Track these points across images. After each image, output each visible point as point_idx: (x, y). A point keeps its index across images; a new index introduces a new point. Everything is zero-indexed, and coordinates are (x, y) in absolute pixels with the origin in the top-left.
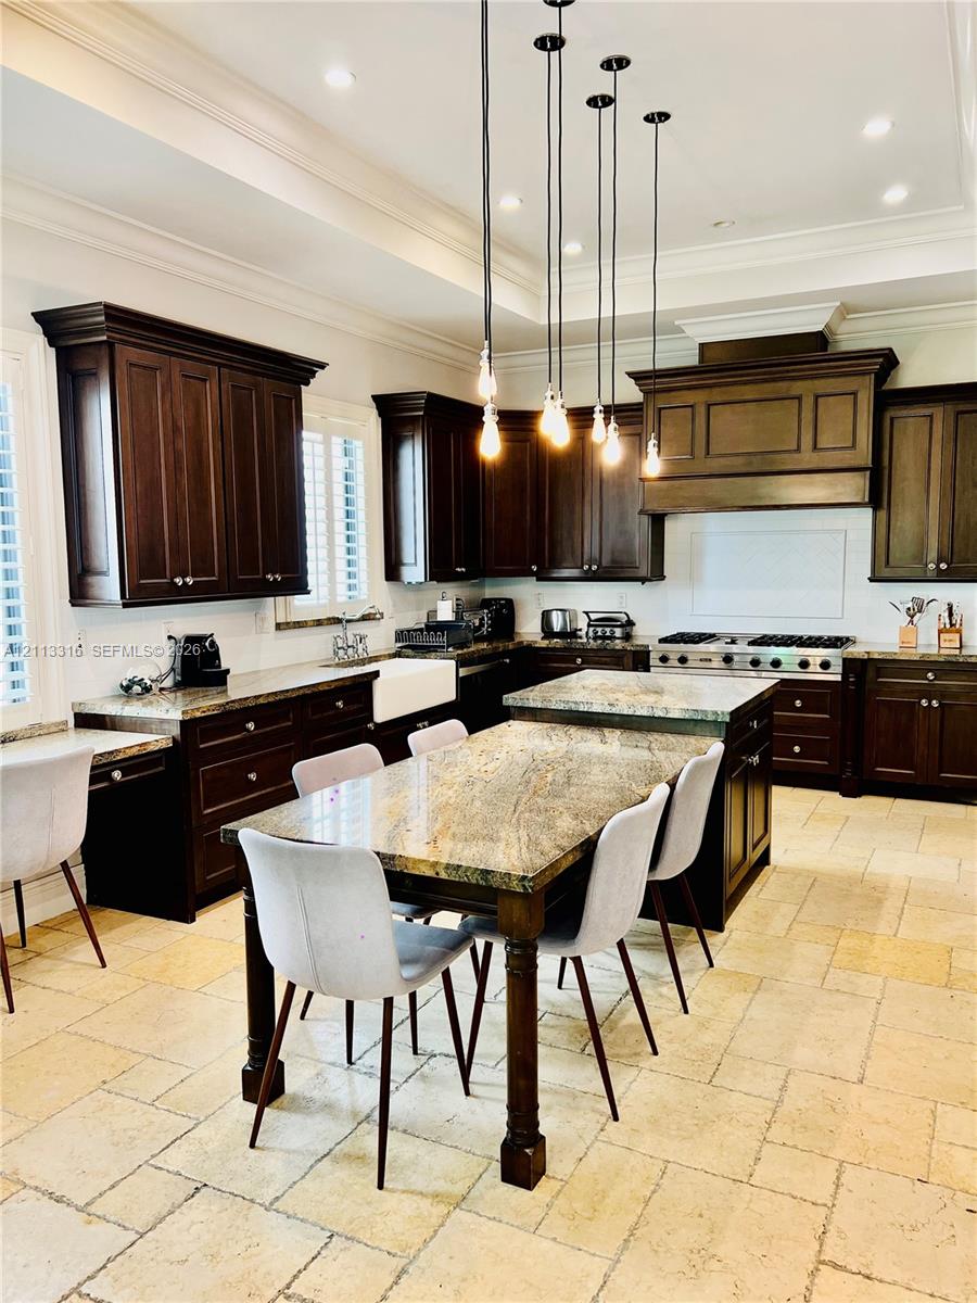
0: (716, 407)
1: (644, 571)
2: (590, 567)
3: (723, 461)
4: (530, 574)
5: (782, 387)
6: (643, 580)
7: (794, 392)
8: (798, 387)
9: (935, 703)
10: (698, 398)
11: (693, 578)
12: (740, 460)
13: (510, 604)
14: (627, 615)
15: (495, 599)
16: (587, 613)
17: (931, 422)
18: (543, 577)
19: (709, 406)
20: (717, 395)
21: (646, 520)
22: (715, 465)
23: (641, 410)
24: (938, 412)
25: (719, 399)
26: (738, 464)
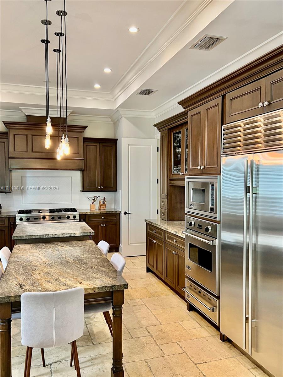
6: (7, 192)
9: (104, 225)
10: (28, 133)
17: (97, 147)
19: (32, 136)
21: (8, 172)
22: (35, 155)
24: (98, 145)
25: (35, 134)
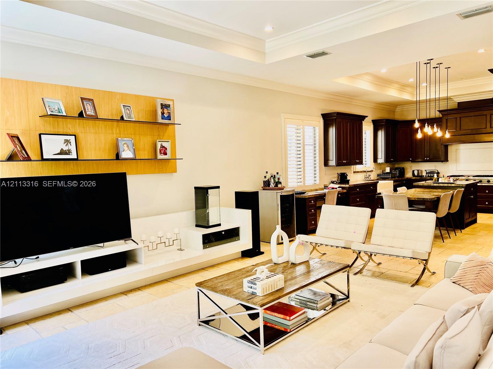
0: (462, 118)
1: (442, 159)
2: (427, 159)
3: (464, 131)
4: (410, 161)
5: (481, 113)
6: (442, 162)
7: (485, 114)
8: (485, 113)
10: (458, 116)
11: (457, 161)
12: (470, 131)
13: (403, 168)
14: (438, 171)
15: (399, 168)
16: (426, 170)
18: (413, 161)
19: (460, 118)
20: (463, 115)
21: (443, 147)
22: (462, 132)
23: (442, 119)
25: (463, 116)
26: (469, 132)
